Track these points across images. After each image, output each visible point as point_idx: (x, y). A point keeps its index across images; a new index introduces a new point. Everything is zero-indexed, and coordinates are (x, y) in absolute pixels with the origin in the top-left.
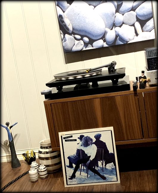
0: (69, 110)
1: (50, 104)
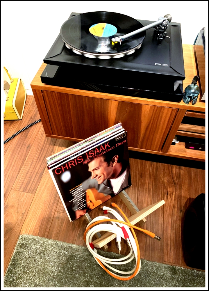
0: (69, 104)
1: (42, 90)
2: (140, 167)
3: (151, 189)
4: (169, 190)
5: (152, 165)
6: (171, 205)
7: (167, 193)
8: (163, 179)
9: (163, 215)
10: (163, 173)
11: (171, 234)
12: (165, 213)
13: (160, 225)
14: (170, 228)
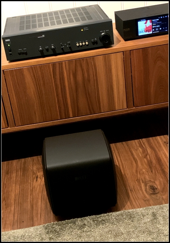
2: (6, 167)
3: (18, 180)
4: (38, 174)
5: (20, 162)
6: (41, 184)
7: (36, 177)
8: (32, 168)
9: (32, 194)
10: (31, 164)
11: (41, 205)
12: (35, 192)
13: (29, 202)
14: (40, 201)
